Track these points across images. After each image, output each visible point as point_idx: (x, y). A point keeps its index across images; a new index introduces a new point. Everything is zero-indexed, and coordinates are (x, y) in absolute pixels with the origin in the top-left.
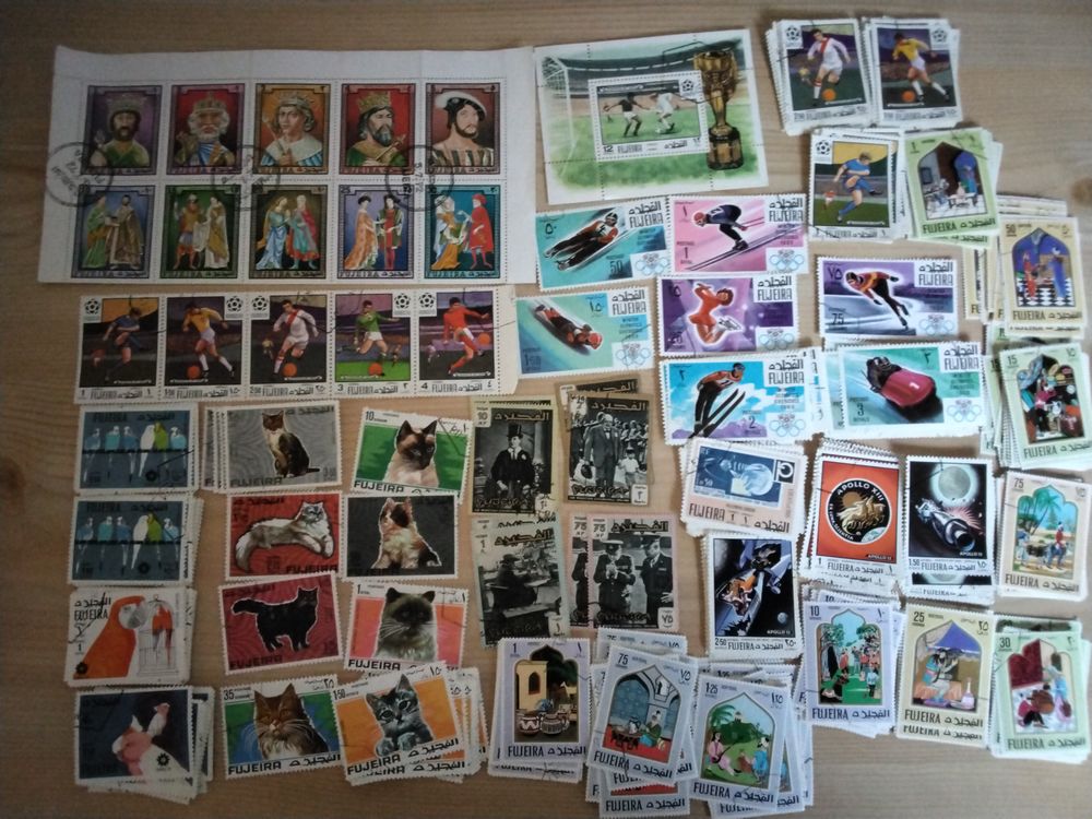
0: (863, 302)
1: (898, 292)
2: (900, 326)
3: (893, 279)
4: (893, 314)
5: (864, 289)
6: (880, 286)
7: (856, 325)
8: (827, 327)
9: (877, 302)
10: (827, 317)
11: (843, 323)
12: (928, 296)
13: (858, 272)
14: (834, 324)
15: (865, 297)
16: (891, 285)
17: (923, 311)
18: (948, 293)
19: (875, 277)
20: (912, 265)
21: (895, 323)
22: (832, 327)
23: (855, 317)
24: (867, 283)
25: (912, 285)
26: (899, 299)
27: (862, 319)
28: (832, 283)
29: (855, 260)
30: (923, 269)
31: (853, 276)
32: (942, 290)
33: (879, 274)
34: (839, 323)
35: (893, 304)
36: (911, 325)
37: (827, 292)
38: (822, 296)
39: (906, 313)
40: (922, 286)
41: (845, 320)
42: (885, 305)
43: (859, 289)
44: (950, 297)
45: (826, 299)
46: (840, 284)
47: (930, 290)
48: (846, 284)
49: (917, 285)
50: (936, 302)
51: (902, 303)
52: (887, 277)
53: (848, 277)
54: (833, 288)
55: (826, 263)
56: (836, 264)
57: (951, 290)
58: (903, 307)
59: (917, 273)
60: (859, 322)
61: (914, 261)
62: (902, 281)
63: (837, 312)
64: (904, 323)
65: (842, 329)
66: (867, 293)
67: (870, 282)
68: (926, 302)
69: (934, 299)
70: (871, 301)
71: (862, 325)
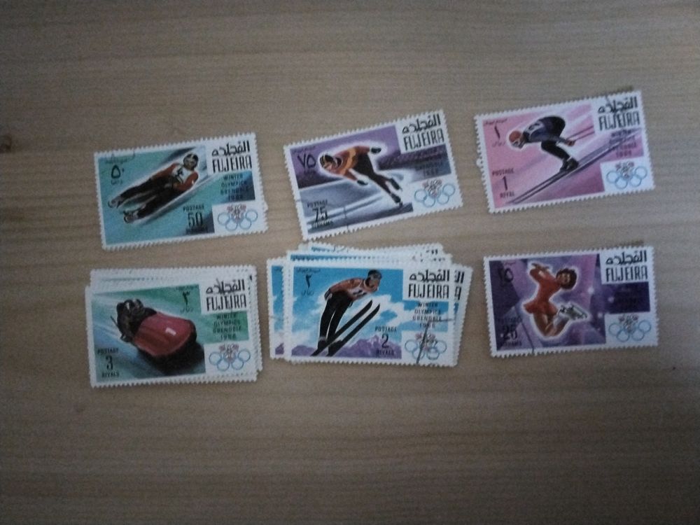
0: (346, 187)
1: (384, 165)
2: (393, 204)
3: (375, 151)
4: (383, 193)
5: (344, 171)
6: (362, 162)
7: (343, 217)
8: (310, 227)
9: (361, 183)
10: (307, 215)
11: (327, 217)
12: (418, 161)
13: (333, 152)
14: (317, 221)
15: (347, 180)
16: (373, 158)
17: (415, 180)
18: (441, 152)
19: (353, 154)
20: (394, 128)
21: (386, 201)
22: (316, 225)
23: (339, 206)
24: (346, 162)
25: (398, 153)
26: (385, 173)
27: (348, 207)
28: (306, 173)
29: (326, 139)
30: (406, 130)
31: (328, 159)
32: (435, 149)
33: (358, 149)
34: (323, 218)
35: (381, 181)
36: (405, 200)
37: (301, 185)
38: (297, 192)
39: (397, 187)
40: (410, 150)
41: (329, 213)
42: (371, 184)
43: (338, 172)
44: (445, 155)
45: (301, 194)
46: (315, 172)
47: (419, 153)
48: (322, 171)
49: (403, 151)
50: (428, 166)
51: (389, 177)
52: (367, 150)
53: (323, 163)
54: (308, 178)
55: (294, 152)
56: (306, 149)
57: (443, 147)
58: (392, 181)
59: (400, 136)
60: (345, 212)
61: (394, 123)
62: (385, 151)
63: (316, 207)
64: (397, 199)
65: (328, 224)
66: (348, 174)
67: (350, 161)
68: (418, 169)
69: (425, 163)
70: (355, 183)
71: (349, 214)
